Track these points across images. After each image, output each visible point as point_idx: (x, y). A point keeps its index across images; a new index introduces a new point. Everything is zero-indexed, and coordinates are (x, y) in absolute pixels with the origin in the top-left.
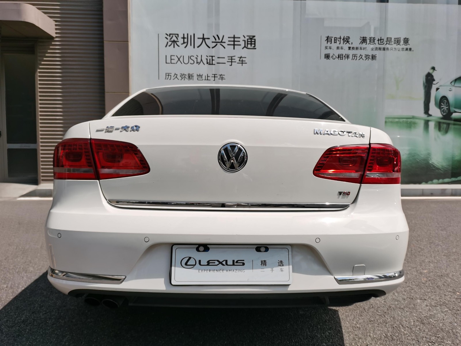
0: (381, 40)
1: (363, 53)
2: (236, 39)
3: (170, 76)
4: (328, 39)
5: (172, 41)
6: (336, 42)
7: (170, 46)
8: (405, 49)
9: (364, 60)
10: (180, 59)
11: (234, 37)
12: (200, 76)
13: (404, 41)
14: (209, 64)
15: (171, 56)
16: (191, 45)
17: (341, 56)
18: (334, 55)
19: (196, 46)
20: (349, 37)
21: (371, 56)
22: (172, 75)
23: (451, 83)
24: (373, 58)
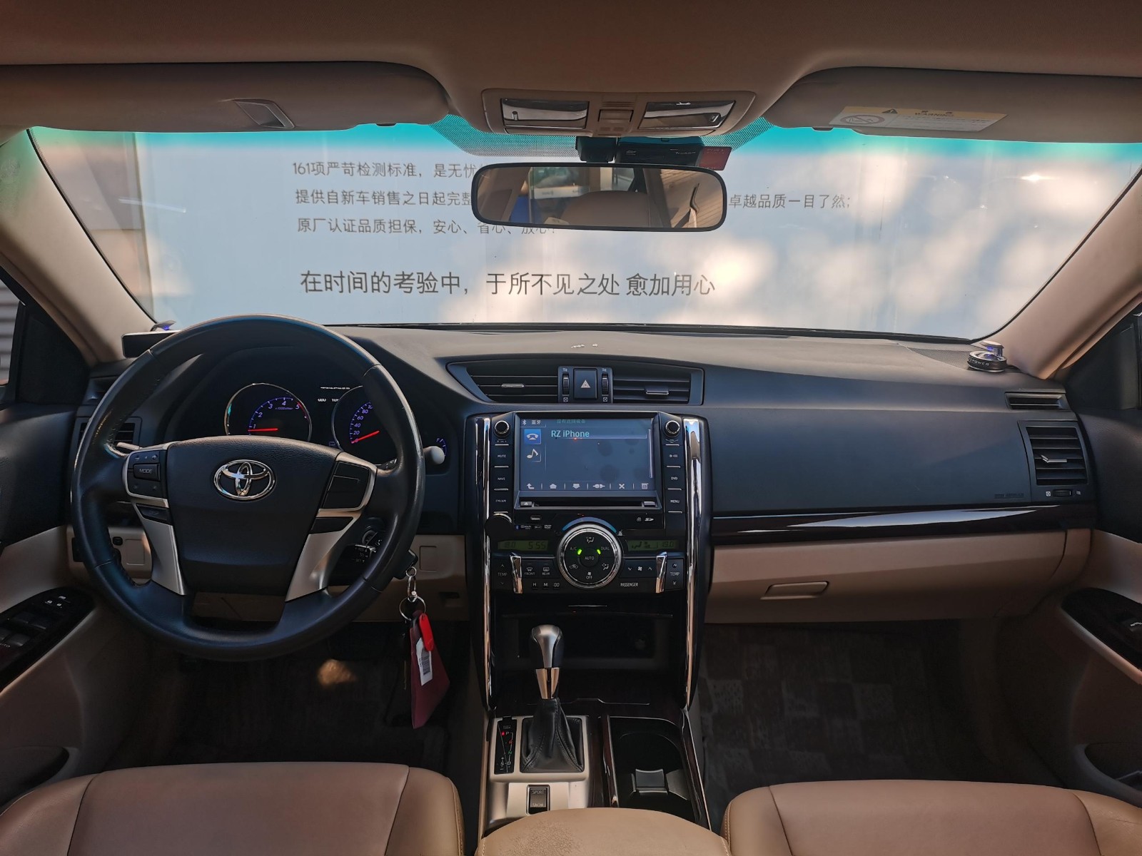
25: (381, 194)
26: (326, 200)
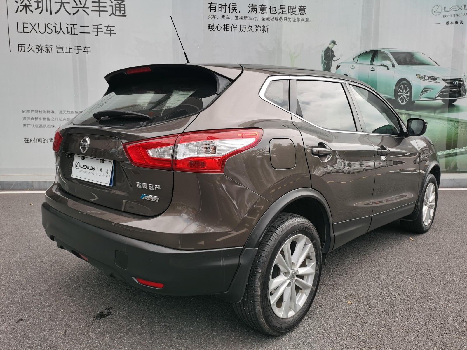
0: (273, 8)
1: (253, 23)
2: (101, 5)
3: (23, 48)
4: (212, 7)
5: (24, 6)
6: (221, 10)
7: (20, 11)
8: (301, 20)
9: (254, 32)
10: (34, 28)
11: (99, 2)
12: (60, 48)
13: (300, 10)
14: (70, 34)
15: (23, 23)
16: (47, 11)
17: (227, 27)
18: (219, 26)
19: (53, 12)
20: (236, 4)
21: (262, 27)
22: (27, 46)
23: (353, 60)
24: (264, 29)
25: (45, 118)
26: (31, 119)
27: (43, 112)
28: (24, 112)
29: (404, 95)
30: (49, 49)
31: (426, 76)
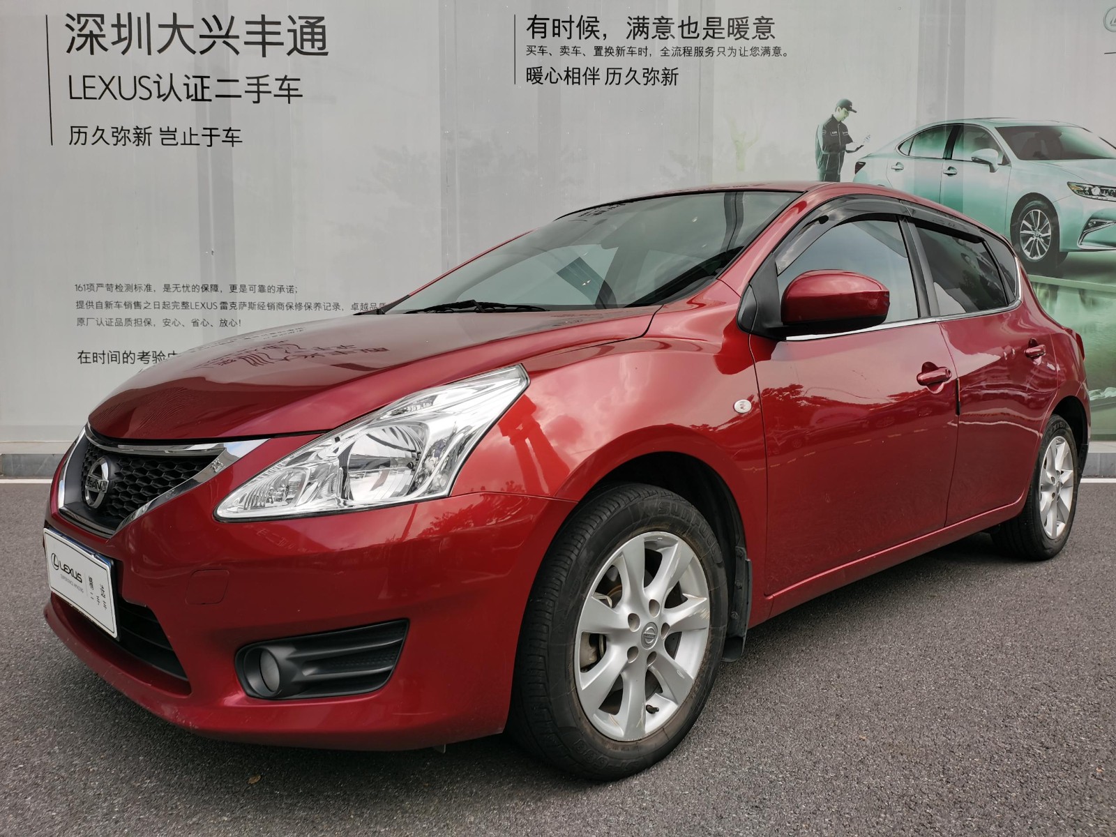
0: (689, 24)
1: (639, 63)
2: (268, 28)
3: (82, 136)
4: (535, 26)
5: (86, 36)
6: (559, 34)
7: (78, 49)
8: (760, 52)
9: (642, 84)
10: (110, 87)
11: (263, 22)
12: (168, 134)
13: (757, 27)
14: (192, 100)
15: (84, 77)
16: (140, 47)
17: (573, 73)
18: (555, 71)
19: (154, 49)
20: (596, 18)
21: (661, 72)
22: (90, 131)
23: (899, 148)
24: (666, 77)
25: (130, 303)
26: (95, 307)
27: (124, 289)
28: (80, 289)
29: (1037, 236)
30: (143, 136)
31: (1094, 186)
